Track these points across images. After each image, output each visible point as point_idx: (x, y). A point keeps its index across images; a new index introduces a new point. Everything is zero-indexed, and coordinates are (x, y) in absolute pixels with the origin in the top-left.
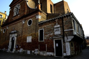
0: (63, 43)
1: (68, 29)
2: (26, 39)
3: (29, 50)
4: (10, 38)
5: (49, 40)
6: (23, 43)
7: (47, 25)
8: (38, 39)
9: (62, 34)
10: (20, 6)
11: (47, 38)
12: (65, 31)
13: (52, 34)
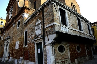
0: (44, 47)
1: (49, 24)
2: (15, 46)
3: (16, 59)
4: (5, 45)
5: (31, 43)
6: (12, 51)
7: (30, 24)
8: (23, 44)
9: (43, 34)
10: (13, 9)
11: (30, 42)
12: (45, 27)
13: (33, 35)
